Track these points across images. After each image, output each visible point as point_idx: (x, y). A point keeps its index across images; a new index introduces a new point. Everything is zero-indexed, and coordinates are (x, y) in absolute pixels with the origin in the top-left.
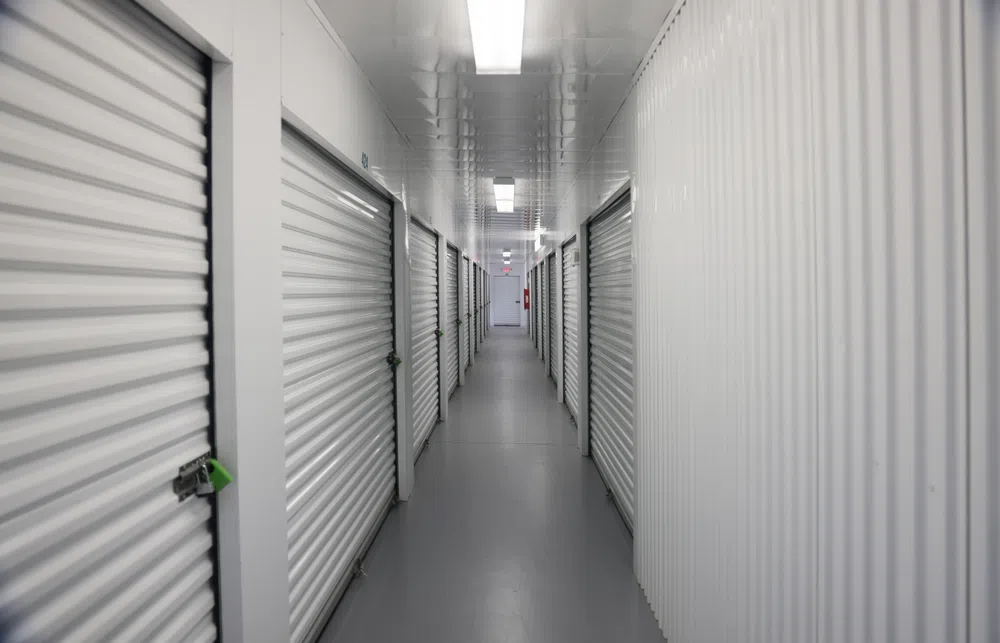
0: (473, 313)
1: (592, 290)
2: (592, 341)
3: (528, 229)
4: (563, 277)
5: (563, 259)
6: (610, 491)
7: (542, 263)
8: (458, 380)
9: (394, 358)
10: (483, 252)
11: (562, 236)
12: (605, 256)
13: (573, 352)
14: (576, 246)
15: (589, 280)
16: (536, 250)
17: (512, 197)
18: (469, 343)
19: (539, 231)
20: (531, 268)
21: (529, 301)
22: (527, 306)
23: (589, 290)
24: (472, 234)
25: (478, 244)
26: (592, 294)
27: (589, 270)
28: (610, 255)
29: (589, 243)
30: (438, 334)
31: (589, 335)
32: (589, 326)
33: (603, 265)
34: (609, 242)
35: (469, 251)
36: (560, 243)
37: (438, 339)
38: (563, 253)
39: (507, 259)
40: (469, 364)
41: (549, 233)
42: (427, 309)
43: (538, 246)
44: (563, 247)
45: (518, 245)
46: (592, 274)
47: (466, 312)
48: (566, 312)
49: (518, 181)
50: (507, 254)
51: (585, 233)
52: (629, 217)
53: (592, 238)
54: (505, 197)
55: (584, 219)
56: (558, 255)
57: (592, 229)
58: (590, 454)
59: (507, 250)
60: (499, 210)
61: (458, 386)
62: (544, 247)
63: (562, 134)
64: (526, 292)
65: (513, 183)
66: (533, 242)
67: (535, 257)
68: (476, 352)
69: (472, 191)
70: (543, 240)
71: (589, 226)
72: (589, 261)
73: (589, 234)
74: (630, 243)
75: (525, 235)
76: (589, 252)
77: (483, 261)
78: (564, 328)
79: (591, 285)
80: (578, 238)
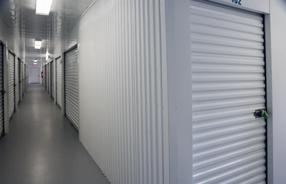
0: (24, 79)
1: (66, 71)
2: (66, 84)
3: (43, 53)
4: (56, 67)
5: (56, 62)
6: (71, 123)
7: (48, 64)
8: (20, 99)
9: (3, 91)
10: (27, 60)
11: (56, 56)
12: (69, 62)
13: (60, 89)
14: (61, 58)
15: (65, 68)
16: (46, 60)
17: (41, 45)
18: (23, 88)
19: (47, 54)
20: (44, 65)
21: (44, 75)
22: (42, 77)
23: (65, 71)
24: (24, 55)
25: (26, 58)
26: (66, 72)
27: (65, 65)
28: (71, 61)
29: (65, 58)
30: (15, 85)
31: (65, 83)
32: (65, 80)
33: (68, 64)
34: (70, 58)
35: (24, 60)
36: (55, 58)
37: (14, 86)
38: (56, 61)
39: (35, 62)
40: (23, 95)
41: (51, 55)
42: (11, 77)
43: (47, 59)
44: (56, 59)
45: (39, 58)
46: (66, 66)
47: (22, 79)
48: (57, 77)
49: (43, 40)
50: (36, 61)
51: (64, 55)
52: (77, 52)
53: (66, 57)
54: (38, 45)
55: (63, 52)
56: (54, 61)
57: (66, 54)
58: (65, 115)
59: (36, 60)
60: (35, 48)
61: (20, 101)
62: (49, 59)
63: (56, 29)
64: (42, 73)
65: (41, 41)
66: (45, 58)
67: (46, 62)
68: (25, 91)
69: (24, 42)
70: (49, 57)
71: (65, 54)
72: (65, 63)
73: (65, 56)
74: (77, 58)
75: (42, 55)
76: (65, 60)
77: (27, 63)
78: (56, 82)
79: (65, 69)
80: (62, 57)
